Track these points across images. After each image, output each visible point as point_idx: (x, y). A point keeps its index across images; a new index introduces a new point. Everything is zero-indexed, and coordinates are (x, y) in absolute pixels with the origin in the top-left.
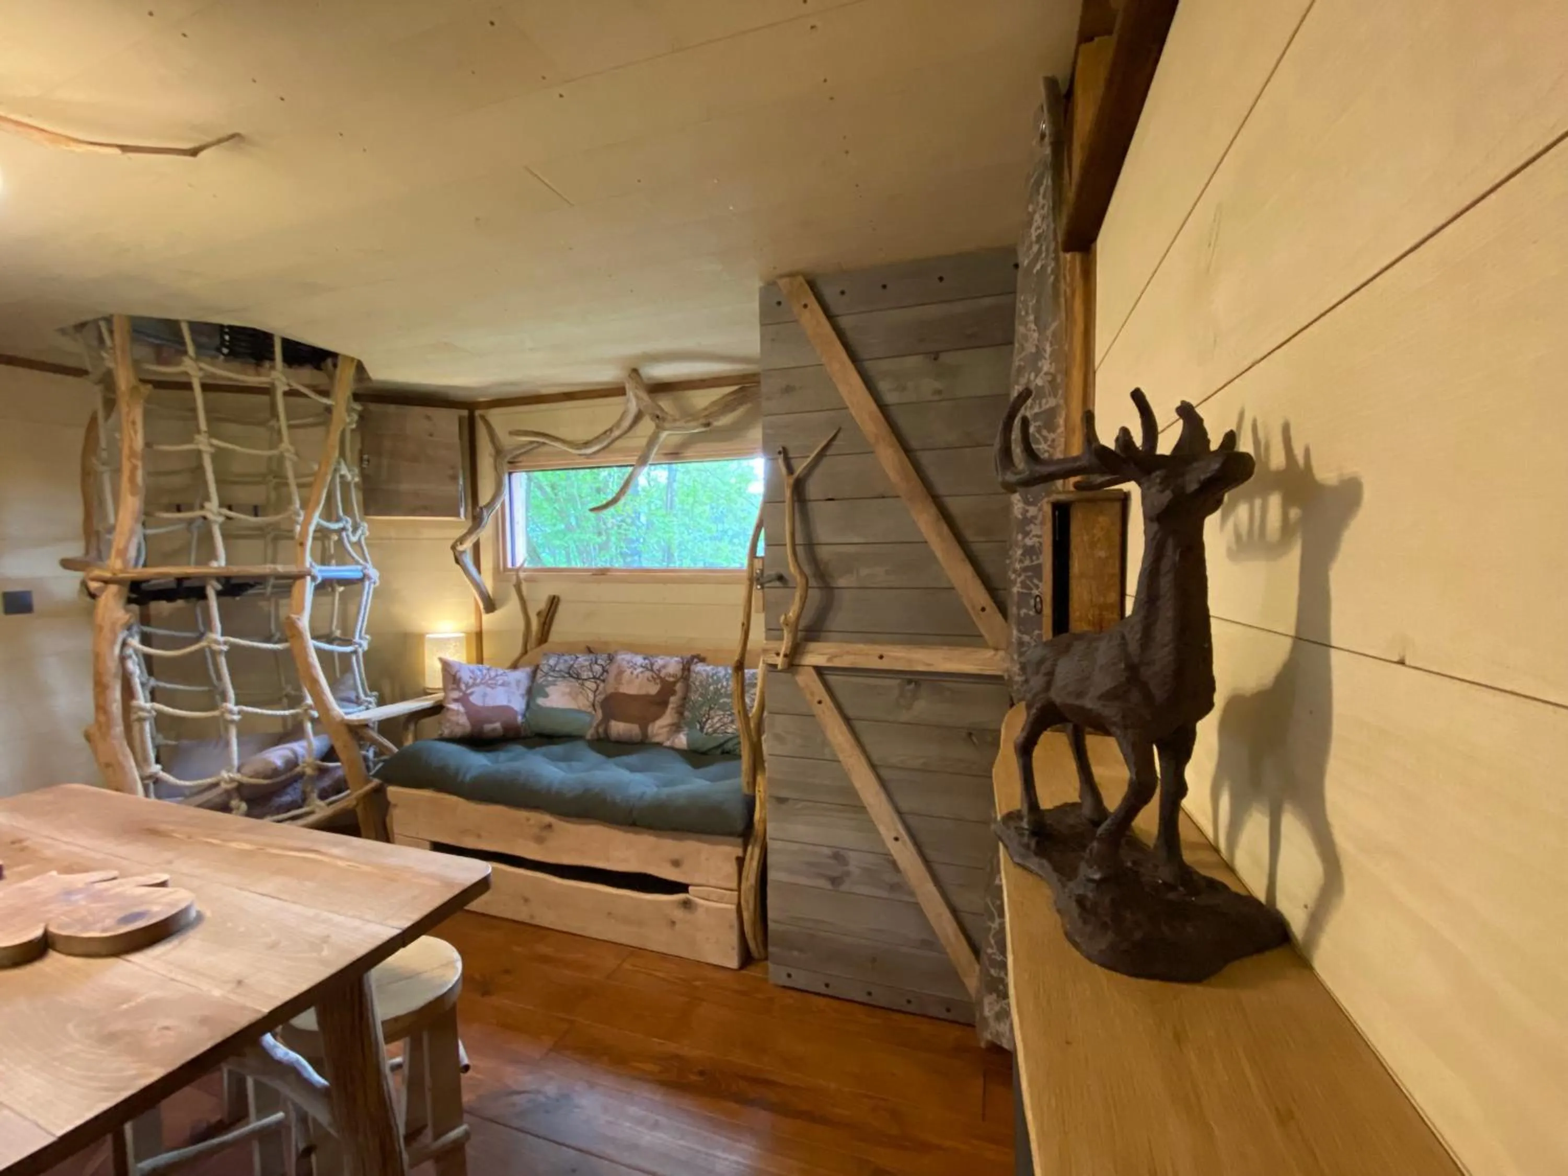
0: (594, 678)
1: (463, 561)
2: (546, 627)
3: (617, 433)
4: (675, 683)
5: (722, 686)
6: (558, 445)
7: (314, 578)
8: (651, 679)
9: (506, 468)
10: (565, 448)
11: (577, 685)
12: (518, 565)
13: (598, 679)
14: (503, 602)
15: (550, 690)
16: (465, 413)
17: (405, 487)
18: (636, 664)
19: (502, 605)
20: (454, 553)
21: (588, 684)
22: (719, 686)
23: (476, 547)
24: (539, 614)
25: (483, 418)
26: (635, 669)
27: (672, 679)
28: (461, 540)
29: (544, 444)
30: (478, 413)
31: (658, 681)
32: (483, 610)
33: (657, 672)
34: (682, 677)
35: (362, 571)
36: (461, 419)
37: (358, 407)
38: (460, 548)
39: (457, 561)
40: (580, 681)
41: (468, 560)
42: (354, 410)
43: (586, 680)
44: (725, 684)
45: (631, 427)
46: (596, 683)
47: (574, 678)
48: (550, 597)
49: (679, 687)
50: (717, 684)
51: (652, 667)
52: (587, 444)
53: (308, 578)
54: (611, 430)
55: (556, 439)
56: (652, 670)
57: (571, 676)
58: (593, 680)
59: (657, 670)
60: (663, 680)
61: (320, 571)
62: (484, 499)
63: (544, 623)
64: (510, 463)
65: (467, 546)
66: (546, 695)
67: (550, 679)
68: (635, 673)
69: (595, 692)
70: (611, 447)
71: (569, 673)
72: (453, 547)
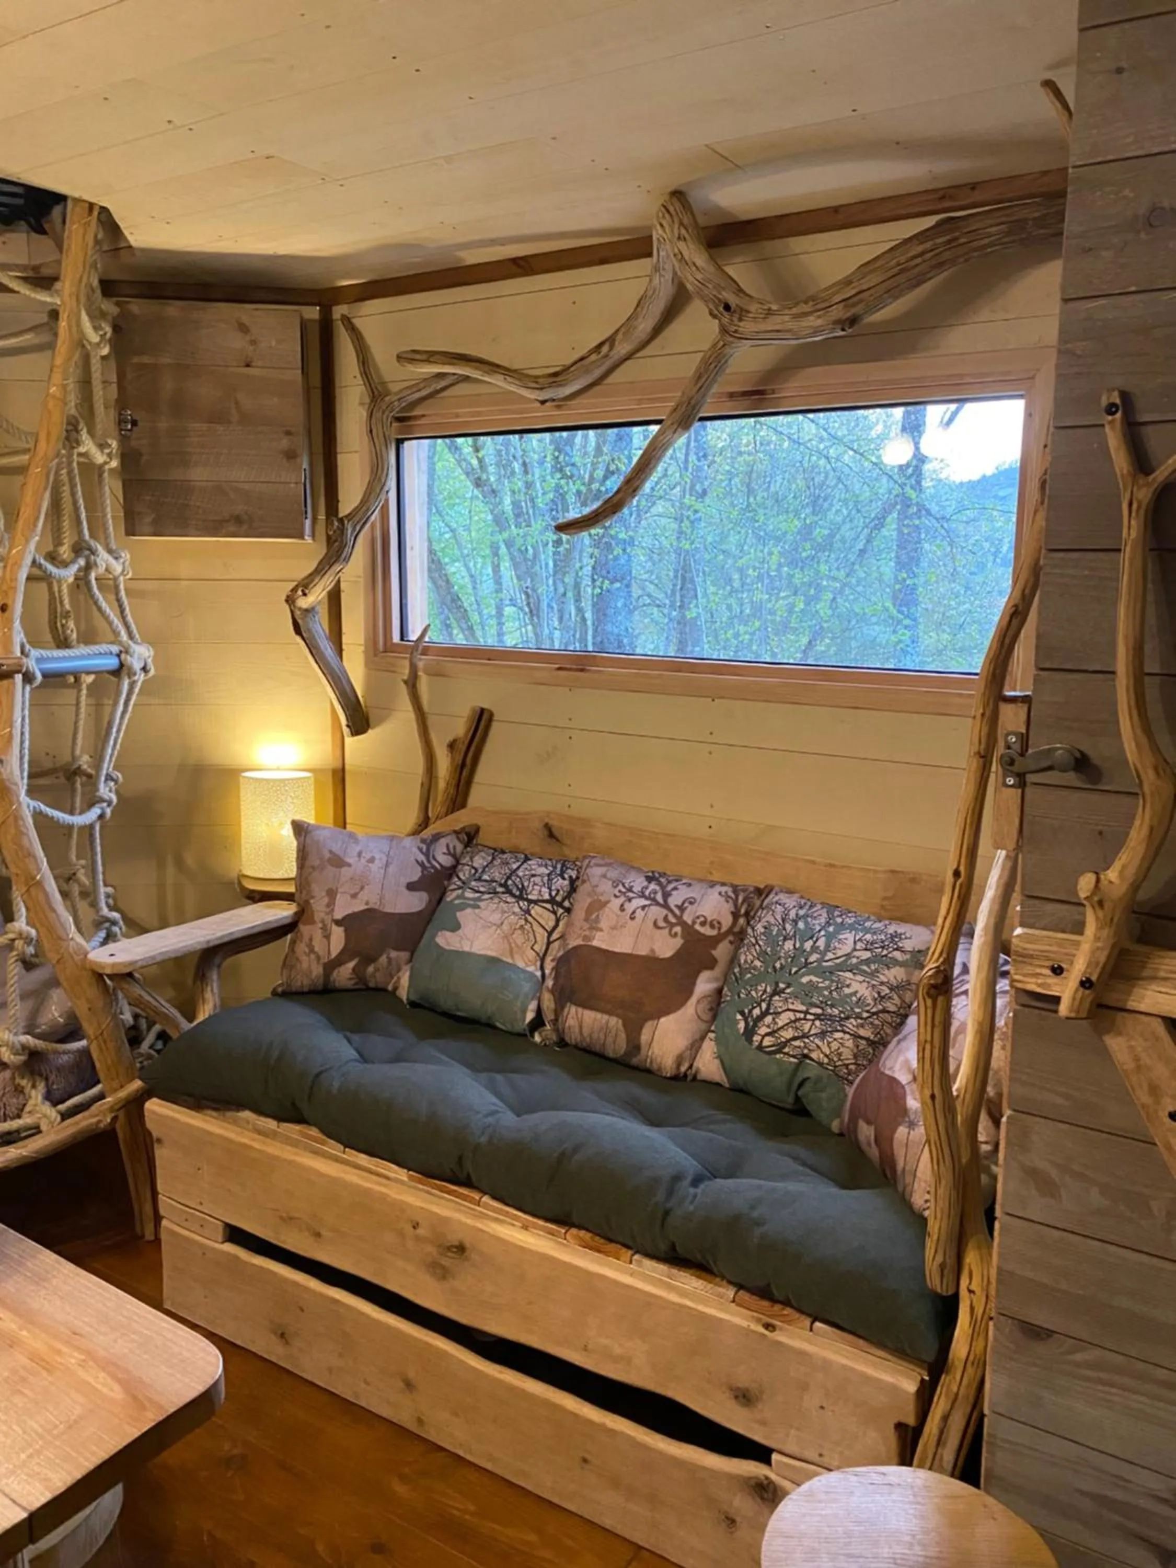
0: (552, 901)
1: (309, 631)
2: (465, 773)
3: (622, 349)
4: (715, 941)
5: (814, 949)
6: (498, 381)
7: (28, 678)
8: (661, 923)
9: (394, 431)
10: (512, 387)
11: (517, 910)
12: (413, 636)
13: (560, 905)
14: (387, 711)
15: (465, 916)
16: (313, 313)
17: (199, 475)
18: (630, 890)
19: (381, 721)
20: (292, 612)
21: (536, 910)
22: (808, 945)
23: (335, 597)
24: (452, 746)
25: (347, 321)
26: (630, 900)
27: (708, 931)
28: (305, 586)
29: (467, 379)
30: (339, 311)
31: (678, 929)
32: (346, 731)
33: (677, 912)
34: (730, 931)
35: (118, 656)
36: (304, 325)
37: (109, 307)
38: (303, 603)
39: (298, 630)
40: (523, 904)
41: (320, 625)
42: (103, 315)
43: (535, 902)
44: (821, 943)
45: (657, 331)
46: (555, 913)
47: (513, 895)
48: (473, 710)
49: (722, 951)
50: (803, 941)
51: (665, 901)
52: (557, 377)
53: (19, 678)
54: (611, 340)
55: (494, 367)
56: (666, 906)
57: (509, 892)
58: (549, 906)
59: (677, 906)
60: (688, 930)
61: (39, 660)
62: (348, 502)
63: (463, 765)
64: (399, 420)
65: (316, 596)
66: (456, 927)
67: (469, 894)
68: (630, 907)
69: (550, 934)
70: (610, 380)
71: (504, 885)
72: (290, 600)
